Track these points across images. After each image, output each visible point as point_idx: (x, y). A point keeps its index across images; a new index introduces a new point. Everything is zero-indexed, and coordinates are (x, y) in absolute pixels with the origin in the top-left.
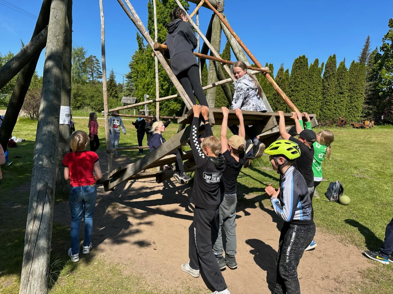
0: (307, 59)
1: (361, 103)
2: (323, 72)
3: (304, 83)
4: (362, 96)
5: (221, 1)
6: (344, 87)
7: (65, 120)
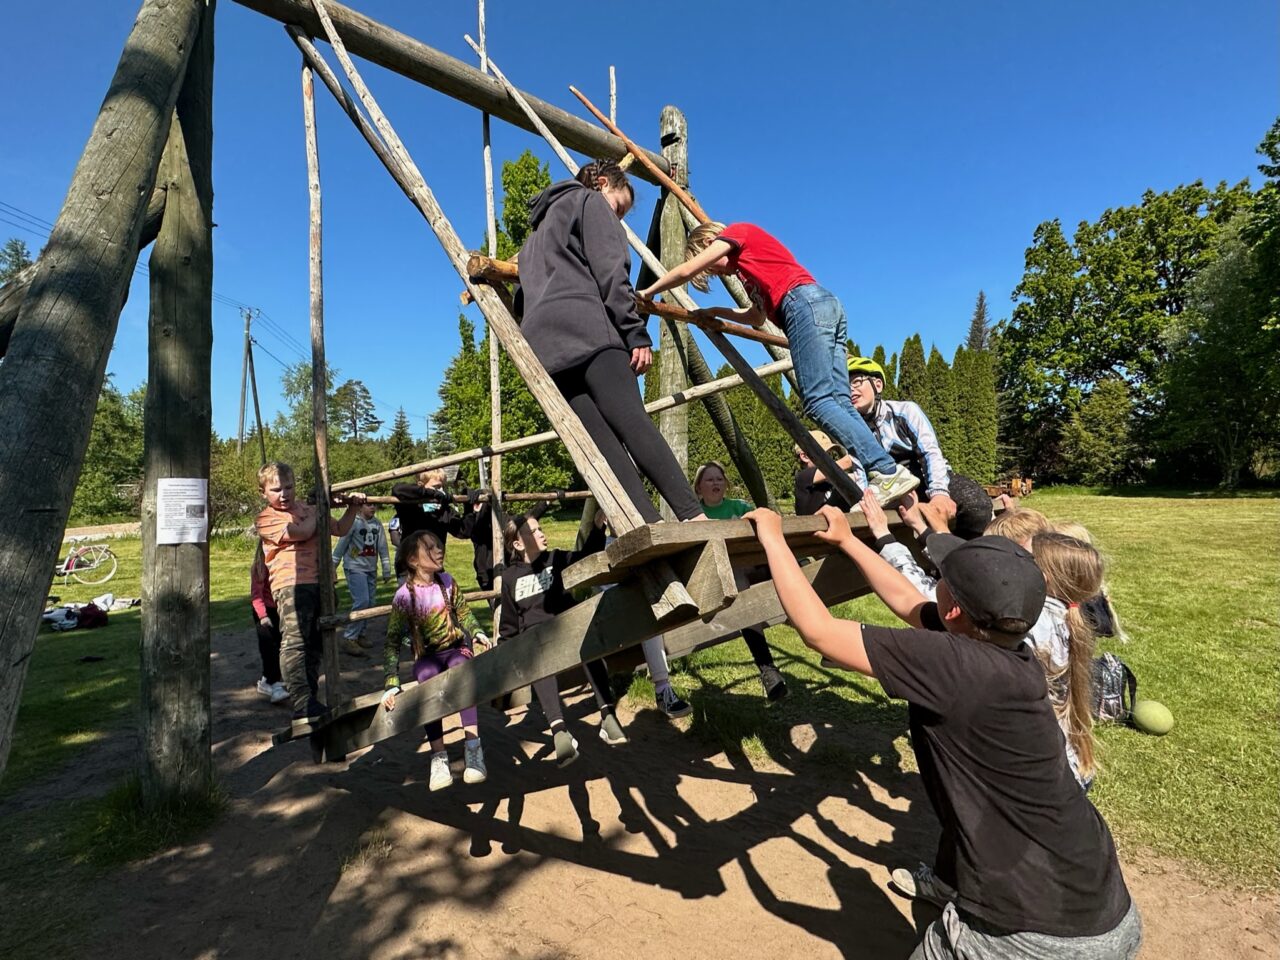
0: (857, 348)
1: (990, 441)
2: (897, 375)
4: (990, 423)
5: (679, 161)
6: (949, 406)
7: (184, 528)
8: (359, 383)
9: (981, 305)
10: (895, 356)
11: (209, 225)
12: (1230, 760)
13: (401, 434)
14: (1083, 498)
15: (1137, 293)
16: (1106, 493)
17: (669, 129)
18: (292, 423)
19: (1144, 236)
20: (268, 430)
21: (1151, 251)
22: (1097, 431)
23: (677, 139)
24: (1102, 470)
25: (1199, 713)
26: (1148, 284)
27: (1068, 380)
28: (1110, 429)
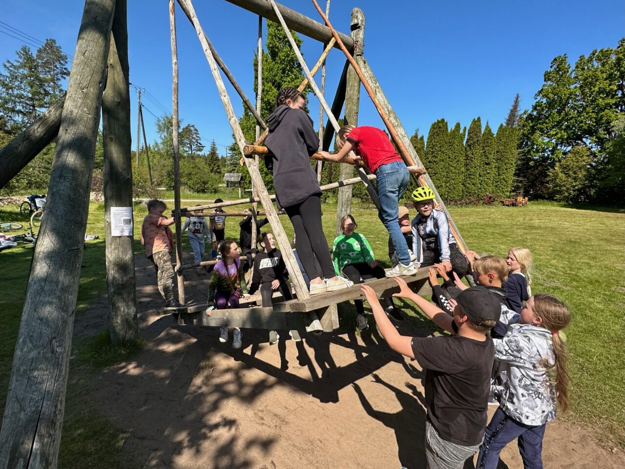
0: (446, 123)
1: (510, 176)
2: (466, 139)
3: (443, 152)
4: (512, 166)
5: (360, 39)
6: (491, 156)
7: (123, 229)
8: (193, 126)
9: (516, 102)
10: (465, 128)
11: (127, 84)
12: (588, 361)
13: (213, 153)
14: (554, 208)
15: (603, 99)
16: (565, 206)
17: (356, 21)
18: (161, 146)
19: (615, 66)
20: (150, 148)
21: (616, 75)
22: (567, 174)
23: (359, 27)
24: (566, 194)
25: (580, 335)
26: (611, 94)
27: (557, 145)
28: (575, 173)
